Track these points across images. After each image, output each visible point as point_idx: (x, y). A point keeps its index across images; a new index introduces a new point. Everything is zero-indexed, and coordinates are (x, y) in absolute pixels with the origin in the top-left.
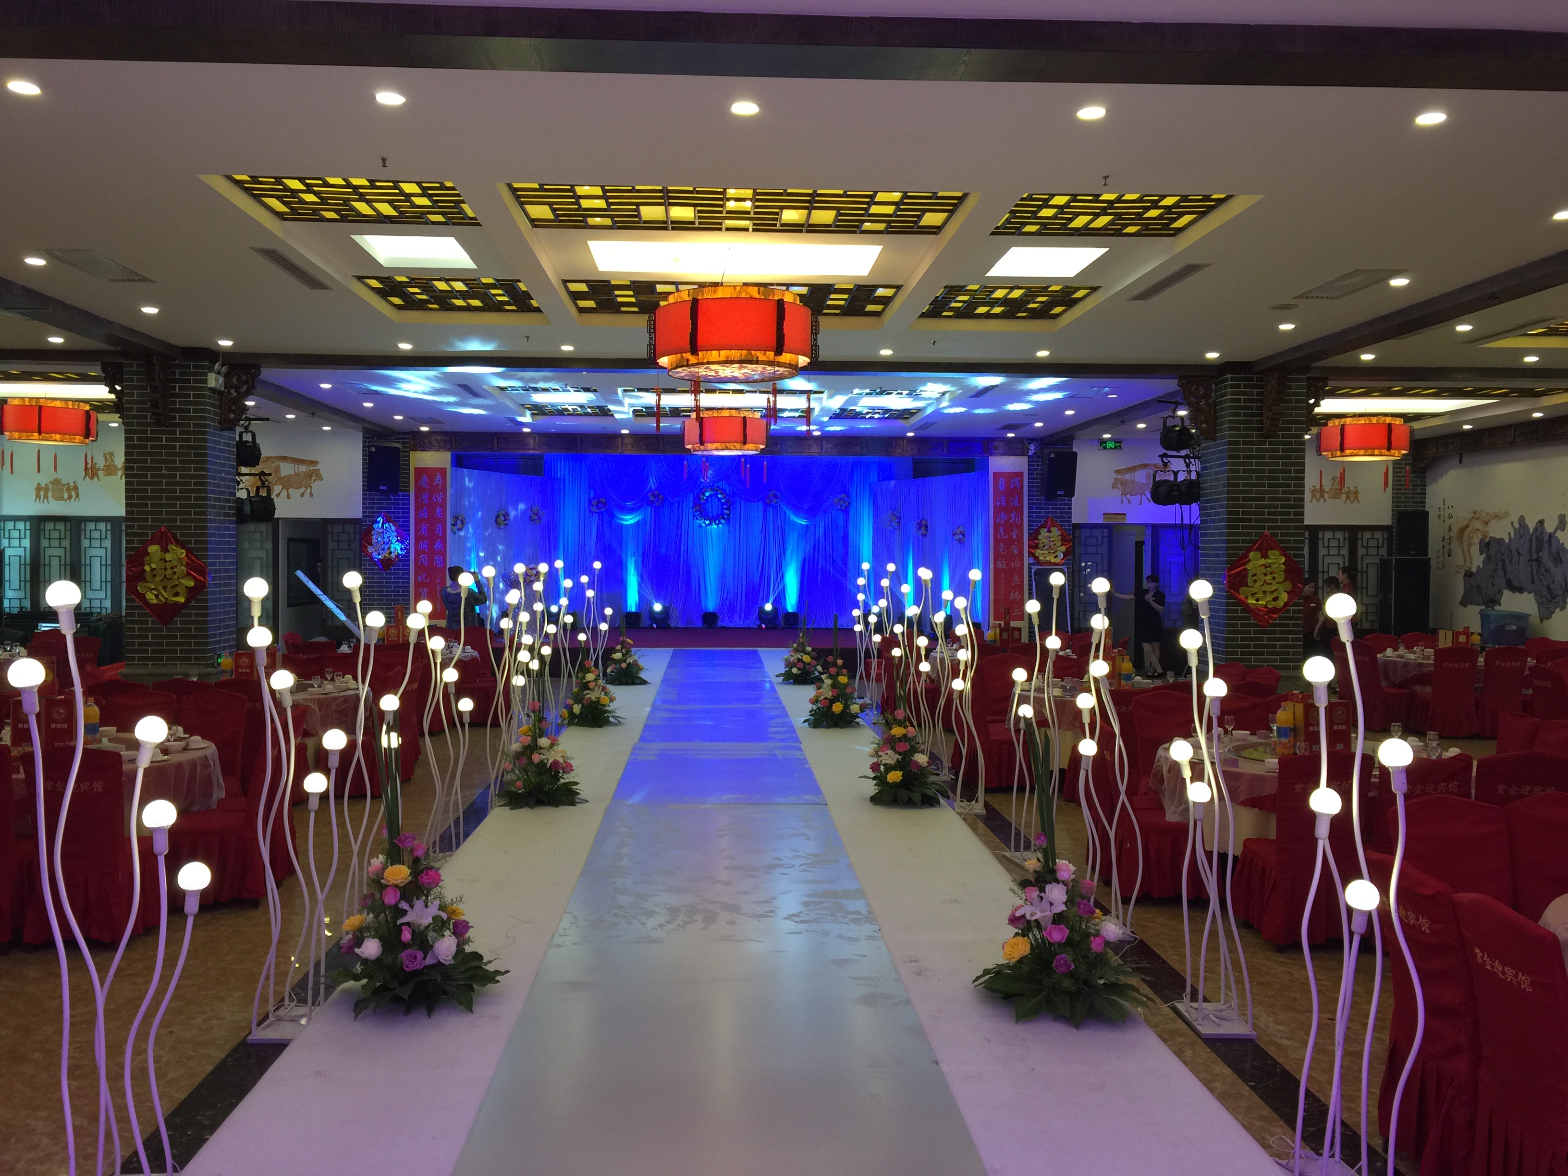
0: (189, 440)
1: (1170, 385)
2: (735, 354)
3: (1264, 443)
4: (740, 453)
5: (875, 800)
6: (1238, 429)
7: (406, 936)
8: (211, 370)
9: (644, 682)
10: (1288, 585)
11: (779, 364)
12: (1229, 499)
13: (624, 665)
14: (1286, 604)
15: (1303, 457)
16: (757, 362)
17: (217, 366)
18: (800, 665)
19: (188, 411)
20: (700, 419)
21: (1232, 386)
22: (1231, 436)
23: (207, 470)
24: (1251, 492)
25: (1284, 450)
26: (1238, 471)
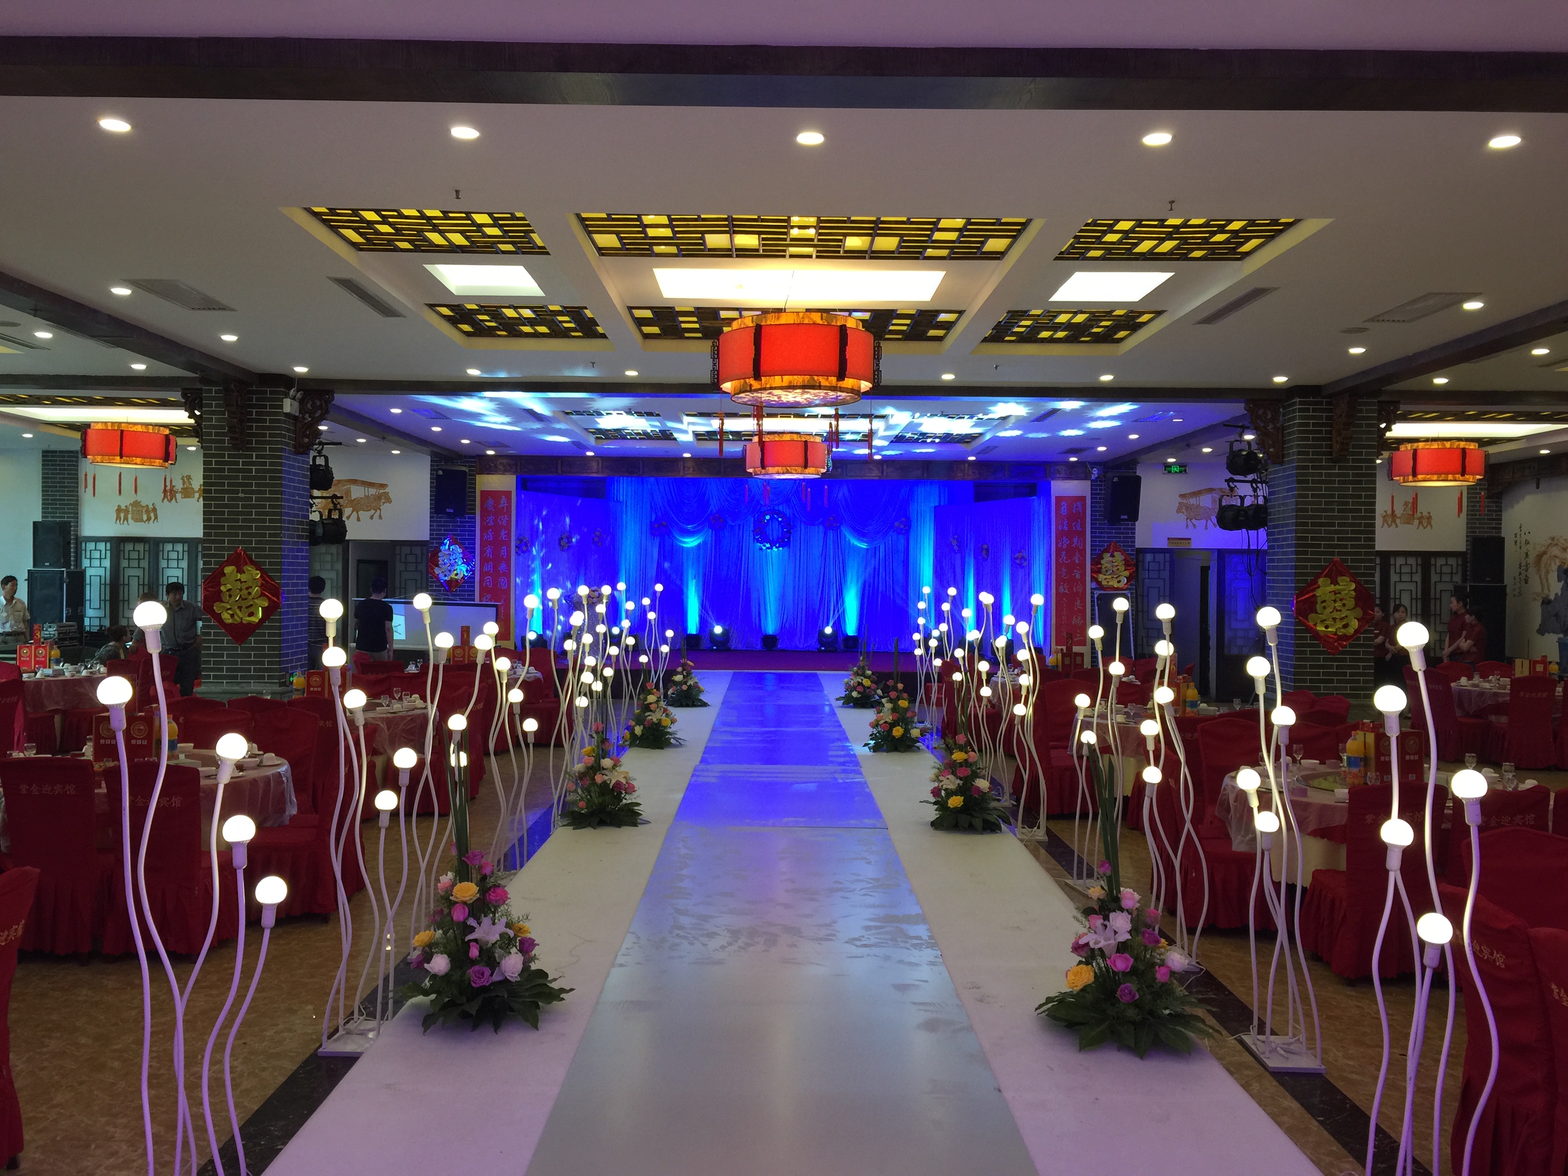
0: (265, 464)
1: (1237, 409)
2: (798, 379)
3: (1333, 468)
4: (801, 477)
5: (936, 825)
6: (1307, 453)
7: (474, 952)
8: (286, 395)
9: (705, 705)
10: (1359, 612)
11: (842, 390)
12: (1297, 524)
13: (685, 687)
14: (1356, 632)
15: (1374, 482)
16: (820, 387)
17: (292, 392)
18: (860, 689)
19: (264, 435)
20: (762, 443)
21: (1300, 410)
22: (1299, 460)
23: (281, 493)
24: (1320, 517)
25: (1354, 475)
26: (1306, 496)
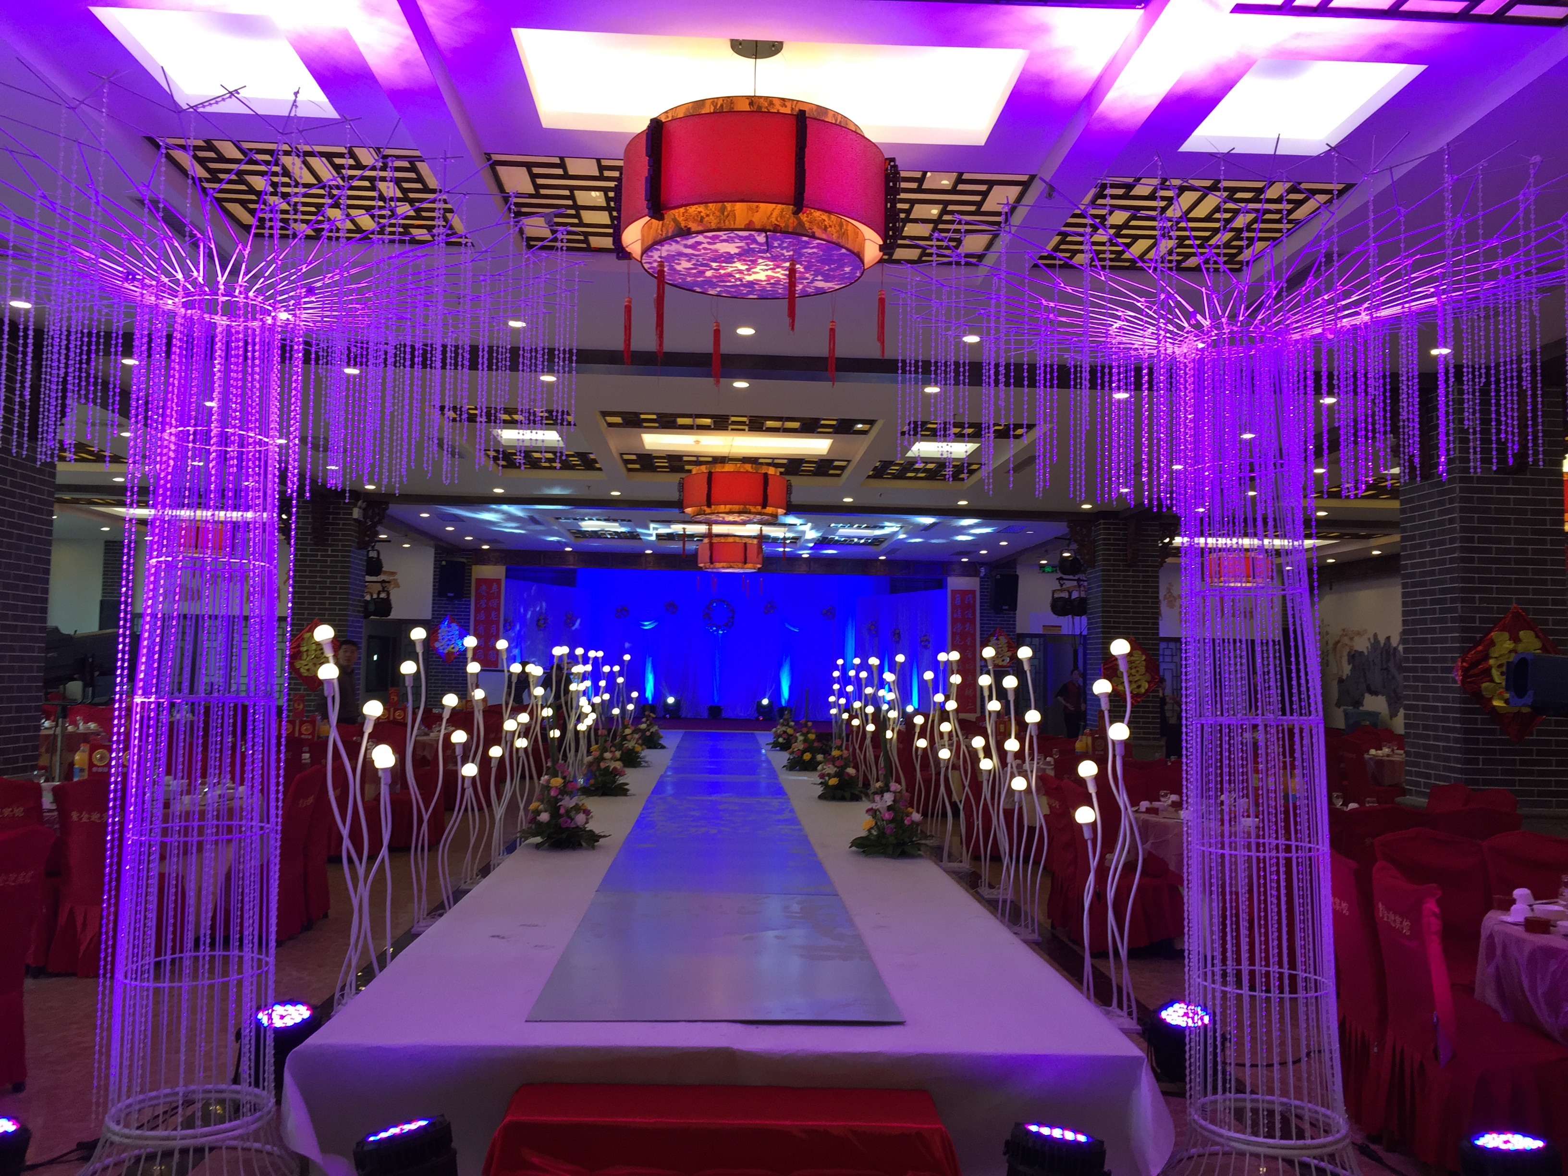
0: (337, 556)
1: (1061, 528)
2: (736, 508)
3: (1128, 571)
4: (741, 571)
5: (821, 797)
6: (1109, 560)
7: (562, 811)
8: (355, 506)
9: (663, 747)
10: (1148, 677)
11: (764, 514)
12: (1103, 612)
13: (648, 734)
14: (1147, 691)
15: (1158, 582)
16: (750, 513)
17: (360, 503)
18: (785, 736)
19: (338, 535)
20: (711, 544)
21: (1104, 529)
22: (1104, 565)
23: (348, 578)
24: (1119, 607)
25: (1143, 577)
26: (1109, 591)
